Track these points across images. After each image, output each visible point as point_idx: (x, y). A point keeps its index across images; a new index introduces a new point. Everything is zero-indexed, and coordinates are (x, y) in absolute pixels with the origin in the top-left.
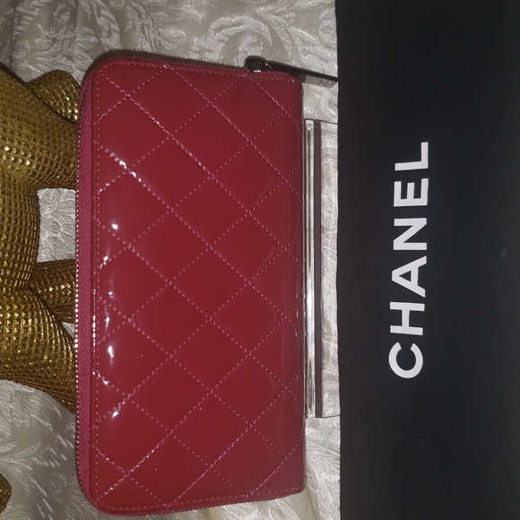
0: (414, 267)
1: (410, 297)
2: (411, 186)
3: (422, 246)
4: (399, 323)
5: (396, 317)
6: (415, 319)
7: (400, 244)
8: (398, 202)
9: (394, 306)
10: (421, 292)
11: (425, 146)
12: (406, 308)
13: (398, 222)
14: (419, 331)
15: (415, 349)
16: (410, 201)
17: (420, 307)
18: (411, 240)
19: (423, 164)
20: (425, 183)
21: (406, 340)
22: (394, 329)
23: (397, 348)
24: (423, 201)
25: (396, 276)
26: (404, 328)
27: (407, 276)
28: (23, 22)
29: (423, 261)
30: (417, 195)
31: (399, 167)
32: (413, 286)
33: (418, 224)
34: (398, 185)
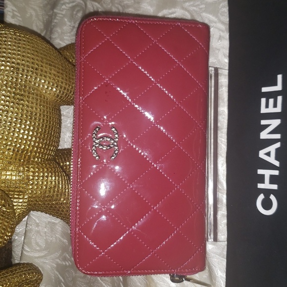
0: (272, 149)
1: (270, 166)
2: (271, 101)
3: (278, 136)
4: (263, 182)
5: (261, 179)
6: (273, 179)
7: (264, 135)
8: (264, 110)
9: (260, 172)
10: (277, 163)
11: (280, 77)
12: (267, 173)
13: (263, 122)
14: (275, 187)
15: (272, 197)
16: (271, 110)
17: (276, 173)
18: (272, 133)
19: (279, 87)
20: (280, 98)
21: (267, 192)
22: (260, 186)
23: (261, 197)
24: (279, 109)
25: (262, 154)
26: (266, 185)
27: (268, 154)
28: (57, 18)
29: (278, 145)
30: (275, 106)
31: (265, 89)
32: (272, 160)
33: (276, 123)
34: (263, 100)
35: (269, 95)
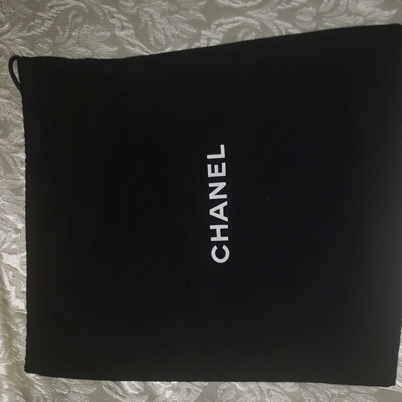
0: (221, 207)
2: (216, 167)
3: (225, 196)
4: (215, 235)
5: (214, 233)
6: (223, 233)
7: (212, 196)
8: (210, 175)
10: (226, 219)
11: (222, 147)
12: (218, 228)
13: (211, 185)
14: (226, 239)
15: (225, 248)
17: (226, 227)
19: (222, 155)
20: (224, 165)
21: (220, 244)
22: (213, 239)
23: (215, 248)
25: (212, 212)
27: (218, 212)
29: (225, 204)
31: (209, 157)
32: (221, 216)
33: (222, 185)
34: (209, 166)
35: (213, 162)
